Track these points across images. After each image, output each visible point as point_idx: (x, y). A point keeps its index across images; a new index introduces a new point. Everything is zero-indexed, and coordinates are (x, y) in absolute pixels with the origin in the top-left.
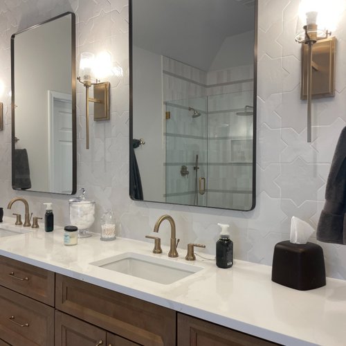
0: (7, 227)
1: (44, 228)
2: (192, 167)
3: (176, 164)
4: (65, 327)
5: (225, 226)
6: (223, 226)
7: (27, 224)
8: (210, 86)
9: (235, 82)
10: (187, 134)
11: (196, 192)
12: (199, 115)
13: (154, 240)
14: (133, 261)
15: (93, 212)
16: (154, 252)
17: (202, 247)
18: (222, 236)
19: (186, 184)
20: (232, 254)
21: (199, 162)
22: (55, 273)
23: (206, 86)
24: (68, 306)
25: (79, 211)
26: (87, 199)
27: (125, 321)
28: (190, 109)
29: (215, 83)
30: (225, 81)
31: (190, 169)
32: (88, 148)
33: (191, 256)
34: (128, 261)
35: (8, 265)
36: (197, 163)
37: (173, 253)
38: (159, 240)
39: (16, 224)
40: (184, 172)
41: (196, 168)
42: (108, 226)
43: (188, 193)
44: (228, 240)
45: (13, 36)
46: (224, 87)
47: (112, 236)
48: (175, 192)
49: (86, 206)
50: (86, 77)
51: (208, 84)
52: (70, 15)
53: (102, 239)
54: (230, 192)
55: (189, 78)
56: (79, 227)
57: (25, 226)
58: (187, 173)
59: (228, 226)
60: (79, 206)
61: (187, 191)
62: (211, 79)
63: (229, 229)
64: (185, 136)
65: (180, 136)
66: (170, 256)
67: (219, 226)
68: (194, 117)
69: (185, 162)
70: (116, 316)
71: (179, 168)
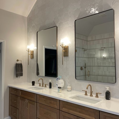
0: (37, 87)
1: (49, 87)
2: (84, 67)
3: (79, 66)
4: (63, 115)
5: (108, 88)
6: (107, 88)
7: (43, 86)
8: (89, 41)
9: (97, 40)
10: (82, 57)
11: (86, 75)
12: (86, 50)
13: (85, 91)
14: (79, 97)
15: (64, 83)
16: (85, 95)
17: (100, 94)
18: (107, 91)
19: (82, 73)
20: (110, 96)
21: (86, 65)
22: (60, 100)
23: (88, 41)
24: (64, 109)
25: (60, 82)
26: (62, 79)
27: (82, 113)
28: (83, 48)
29: (91, 40)
30: (94, 39)
31: (83, 68)
32: (63, 64)
33: (97, 96)
34: (77, 97)
35: (44, 98)
36: (85, 66)
37: (91, 95)
38: (86, 91)
39: (39, 86)
40: (81, 69)
41: (85, 68)
42: (69, 87)
43: (83, 76)
44: (109, 92)
45: (37, 32)
46: (94, 41)
47: (70, 90)
48: (79, 75)
49: (62, 81)
50: (62, 45)
51: (88, 40)
52: (56, 27)
53: (67, 91)
54: (97, 75)
55: (82, 39)
56: (62, 87)
57: (42, 86)
58: (83, 69)
59: (109, 88)
60: (60, 81)
61: (82, 75)
62: (89, 39)
63: (109, 89)
64: (81, 57)
65: (80, 57)
66: (90, 96)
67: (106, 88)
68: (84, 51)
69: (82, 66)
70: (79, 112)
71: (80, 68)
